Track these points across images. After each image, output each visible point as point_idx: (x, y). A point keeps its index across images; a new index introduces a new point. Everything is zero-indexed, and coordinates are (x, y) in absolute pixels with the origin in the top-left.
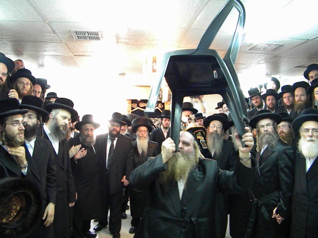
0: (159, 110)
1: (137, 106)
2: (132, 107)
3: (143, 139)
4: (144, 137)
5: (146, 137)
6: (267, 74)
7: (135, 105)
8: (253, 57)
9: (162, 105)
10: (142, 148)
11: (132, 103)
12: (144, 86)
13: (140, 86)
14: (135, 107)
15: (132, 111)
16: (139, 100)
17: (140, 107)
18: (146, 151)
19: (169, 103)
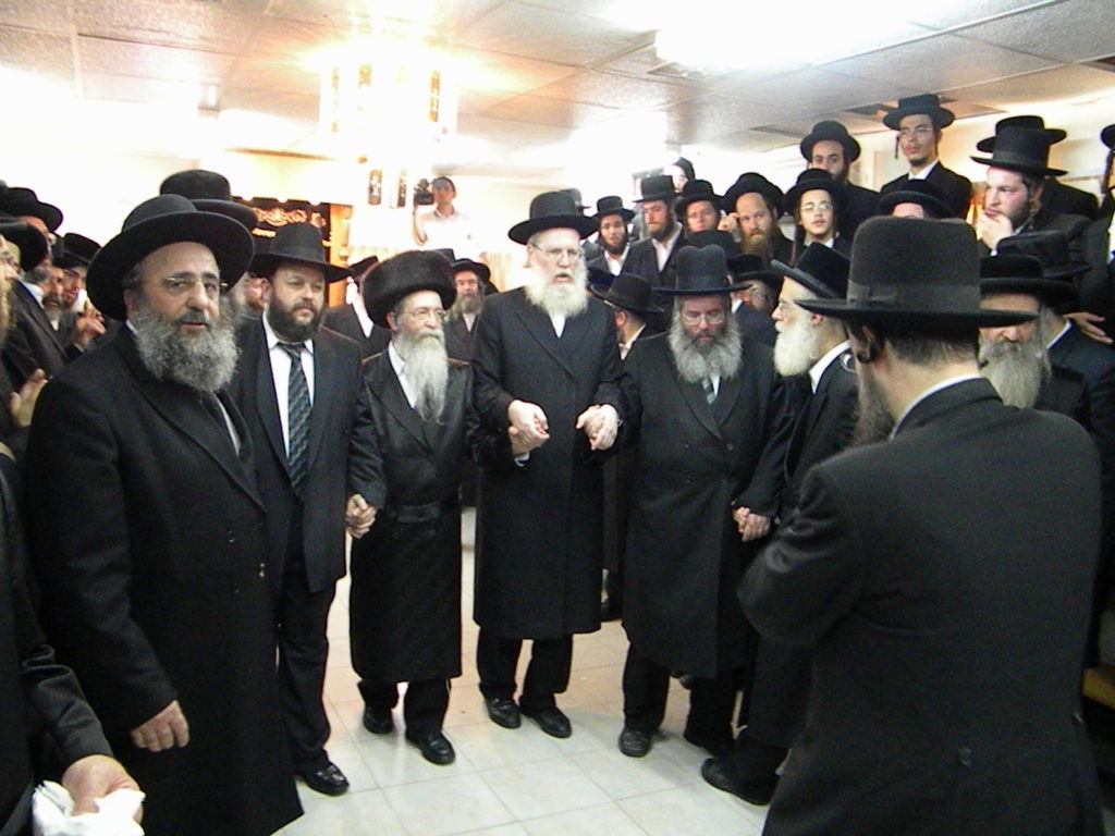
3: (435, 348)
4: (436, 337)
6: (669, 142)
8: (652, 92)
9: (323, 220)
10: (426, 385)
13: (252, 152)
16: (248, 197)
19: (346, 212)
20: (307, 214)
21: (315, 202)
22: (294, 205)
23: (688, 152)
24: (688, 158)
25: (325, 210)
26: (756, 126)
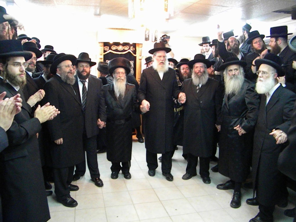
0: (131, 53)
1: (109, 49)
2: (104, 50)
3: (121, 82)
4: (121, 79)
5: (124, 80)
6: (242, 19)
7: (107, 48)
9: (134, 48)
10: (119, 91)
11: (104, 46)
12: (117, 29)
13: (112, 29)
14: (107, 50)
15: (104, 54)
16: (111, 42)
17: (112, 50)
18: (123, 94)
19: (140, 46)
20: (129, 47)
21: (131, 43)
22: (125, 44)
23: (249, 22)
24: (249, 24)
25: (134, 45)
26: (274, 11)
